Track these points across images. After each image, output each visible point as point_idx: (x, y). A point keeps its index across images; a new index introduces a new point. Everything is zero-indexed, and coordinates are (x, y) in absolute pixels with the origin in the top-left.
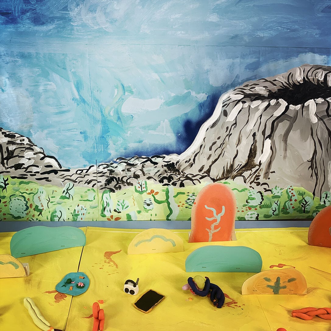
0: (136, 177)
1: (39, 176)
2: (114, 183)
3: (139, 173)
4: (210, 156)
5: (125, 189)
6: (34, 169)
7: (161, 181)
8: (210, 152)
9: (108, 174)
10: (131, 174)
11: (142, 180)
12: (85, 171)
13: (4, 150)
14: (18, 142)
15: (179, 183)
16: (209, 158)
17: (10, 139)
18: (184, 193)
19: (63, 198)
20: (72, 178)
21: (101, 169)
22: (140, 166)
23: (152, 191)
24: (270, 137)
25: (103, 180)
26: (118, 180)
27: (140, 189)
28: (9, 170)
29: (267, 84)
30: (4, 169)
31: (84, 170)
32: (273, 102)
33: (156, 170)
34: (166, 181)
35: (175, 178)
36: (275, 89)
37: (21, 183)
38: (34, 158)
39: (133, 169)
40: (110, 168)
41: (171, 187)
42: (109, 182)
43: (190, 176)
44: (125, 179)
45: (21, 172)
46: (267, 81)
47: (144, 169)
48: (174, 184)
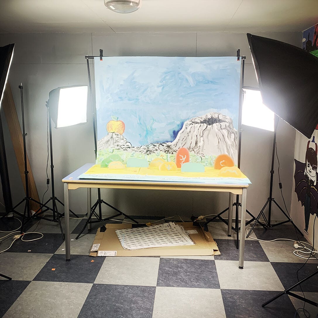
4: (182, 143)
5: (152, 154)
7: (165, 152)
10: (155, 149)
15: (171, 153)
18: (173, 156)
19: (131, 156)
20: (135, 150)
21: (145, 147)
23: (162, 155)
26: (150, 151)
27: (158, 155)
28: (115, 146)
31: (139, 147)
32: (202, 124)
33: (163, 148)
40: (148, 147)
41: (168, 154)
42: (147, 151)
43: (175, 150)
45: (119, 147)
46: (199, 118)
47: (159, 147)
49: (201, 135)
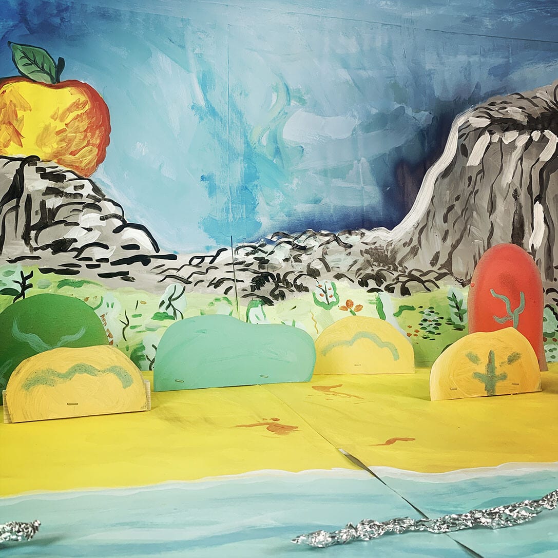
0: (314, 273)
1: (106, 268)
2: (269, 286)
3: (319, 266)
4: (447, 233)
5: (294, 298)
6: (97, 253)
7: (363, 283)
8: (445, 226)
9: (255, 267)
10: (301, 267)
11: (326, 280)
12: (208, 260)
13: (36, 206)
14: (71, 190)
15: (398, 287)
16: (444, 239)
17: (51, 184)
18: (412, 308)
19: (159, 316)
20: (180, 274)
21: (241, 256)
22: (318, 252)
23: (349, 304)
24: (540, 198)
25: (247, 278)
26: (277, 279)
27: (323, 299)
28: (38, 253)
29: (524, 103)
30: (27, 251)
31: (206, 258)
32: (536, 135)
33: (350, 261)
34: (372, 284)
35: (390, 277)
36: (537, 112)
37: (62, 284)
38: (99, 228)
39: (304, 257)
40: (260, 255)
41: (385, 296)
42: (259, 282)
43: (417, 274)
44: (290, 279)
45: (67, 257)
46: (522, 97)
47: (328, 259)
48: (390, 289)
49: (536, 190)
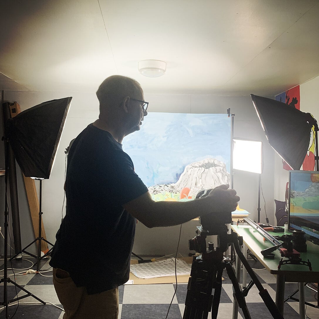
2: (155, 192)
5: (159, 194)
8: (184, 183)
11: (164, 191)
23: (167, 195)
27: (163, 194)
29: (198, 163)
32: (201, 168)
33: (168, 188)
34: (171, 192)
36: (200, 165)
39: (161, 188)
40: (154, 188)
43: (178, 191)
44: (159, 191)
47: (164, 188)
48: (174, 193)
49: (200, 177)
